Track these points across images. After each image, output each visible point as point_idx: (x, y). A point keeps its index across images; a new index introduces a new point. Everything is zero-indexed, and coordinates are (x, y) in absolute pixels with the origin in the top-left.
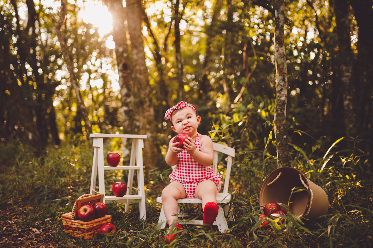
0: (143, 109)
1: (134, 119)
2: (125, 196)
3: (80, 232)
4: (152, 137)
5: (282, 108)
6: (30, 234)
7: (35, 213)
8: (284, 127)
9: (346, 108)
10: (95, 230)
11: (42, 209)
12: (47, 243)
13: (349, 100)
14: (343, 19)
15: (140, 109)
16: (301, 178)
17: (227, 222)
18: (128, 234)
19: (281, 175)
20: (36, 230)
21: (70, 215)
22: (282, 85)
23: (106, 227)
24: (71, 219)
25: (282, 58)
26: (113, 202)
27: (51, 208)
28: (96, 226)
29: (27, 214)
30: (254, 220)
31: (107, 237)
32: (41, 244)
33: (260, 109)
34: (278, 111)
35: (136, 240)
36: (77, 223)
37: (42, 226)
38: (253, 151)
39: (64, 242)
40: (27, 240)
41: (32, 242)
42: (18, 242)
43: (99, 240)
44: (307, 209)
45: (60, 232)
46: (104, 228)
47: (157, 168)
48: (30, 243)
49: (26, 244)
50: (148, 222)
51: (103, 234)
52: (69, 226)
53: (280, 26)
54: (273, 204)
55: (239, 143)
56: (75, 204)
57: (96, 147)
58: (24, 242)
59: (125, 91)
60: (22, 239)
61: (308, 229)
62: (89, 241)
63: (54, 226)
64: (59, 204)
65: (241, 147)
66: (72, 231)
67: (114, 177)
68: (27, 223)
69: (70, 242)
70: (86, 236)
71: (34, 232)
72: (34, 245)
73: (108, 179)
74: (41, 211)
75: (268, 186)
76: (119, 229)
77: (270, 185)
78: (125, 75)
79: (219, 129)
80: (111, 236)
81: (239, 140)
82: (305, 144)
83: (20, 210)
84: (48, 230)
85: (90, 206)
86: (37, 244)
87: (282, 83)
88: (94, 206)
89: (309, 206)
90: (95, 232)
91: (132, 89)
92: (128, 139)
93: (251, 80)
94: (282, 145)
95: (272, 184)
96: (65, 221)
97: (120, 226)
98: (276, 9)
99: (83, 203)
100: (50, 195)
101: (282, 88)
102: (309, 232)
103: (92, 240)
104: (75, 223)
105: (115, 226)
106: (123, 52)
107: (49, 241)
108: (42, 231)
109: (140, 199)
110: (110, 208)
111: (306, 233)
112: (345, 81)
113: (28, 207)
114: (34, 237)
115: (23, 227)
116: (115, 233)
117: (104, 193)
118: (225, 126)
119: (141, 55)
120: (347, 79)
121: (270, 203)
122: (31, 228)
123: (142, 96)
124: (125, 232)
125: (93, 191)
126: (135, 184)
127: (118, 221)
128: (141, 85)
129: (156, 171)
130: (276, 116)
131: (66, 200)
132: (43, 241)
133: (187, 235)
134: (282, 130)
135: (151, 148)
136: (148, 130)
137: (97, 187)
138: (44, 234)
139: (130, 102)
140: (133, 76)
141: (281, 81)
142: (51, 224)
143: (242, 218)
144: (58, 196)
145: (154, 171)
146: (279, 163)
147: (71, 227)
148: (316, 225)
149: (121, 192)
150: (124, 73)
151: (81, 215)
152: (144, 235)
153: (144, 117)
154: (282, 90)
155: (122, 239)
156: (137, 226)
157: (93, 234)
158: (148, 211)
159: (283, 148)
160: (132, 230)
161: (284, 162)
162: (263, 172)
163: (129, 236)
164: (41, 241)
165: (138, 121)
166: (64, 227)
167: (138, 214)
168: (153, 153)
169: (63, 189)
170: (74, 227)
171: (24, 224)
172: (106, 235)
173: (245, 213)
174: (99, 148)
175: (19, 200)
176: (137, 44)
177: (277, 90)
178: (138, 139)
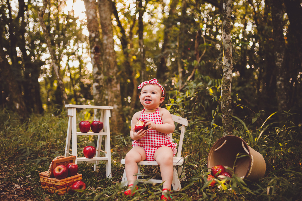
0: (111, 85)
1: (103, 93)
2: (94, 158)
3: (55, 188)
4: (118, 108)
5: (228, 86)
6: (12, 189)
7: (17, 171)
8: (229, 102)
9: (279, 87)
10: (68, 186)
11: (24, 167)
12: (26, 197)
13: (281, 81)
14: (278, 14)
15: (109, 85)
16: (243, 145)
17: (180, 181)
18: (95, 191)
19: (226, 142)
20: (18, 186)
21: (46, 173)
22: (228, 66)
23: (77, 184)
24: (47, 177)
25: (228, 43)
26: (84, 163)
27: (32, 167)
28: (68, 183)
29: (11, 172)
30: (203, 180)
31: (78, 193)
32: (21, 198)
33: (208, 86)
34: (225, 88)
35: (102, 196)
36: (53, 180)
37: (23, 182)
38: (202, 122)
39: (40, 197)
40: (9, 194)
41: (13, 196)
42: (2, 196)
43: (71, 195)
44: (248, 172)
45: (38, 188)
46: (75, 185)
47: (122, 134)
48: (11, 197)
49: (8, 198)
50: (113, 180)
51: (74, 190)
52: (45, 183)
53: (227, 16)
54: (219, 167)
55: (191, 114)
56: (51, 164)
57: (70, 116)
58: (7, 196)
59: (96, 70)
60: (5, 194)
61: (249, 189)
62: (62, 196)
63: (33, 182)
64: (38, 164)
65: (192, 118)
66: (48, 187)
67: (86, 142)
68: (11, 179)
69: (46, 197)
70: (61, 191)
71: (16, 187)
72: (15, 199)
73: (81, 143)
74: (23, 169)
75: (215, 151)
76: (89, 185)
77: (217, 150)
78: (97, 56)
79: (174, 103)
80: (81, 192)
81: (190, 112)
82: (246, 116)
83: (6, 168)
84: (28, 185)
85: (64, 166)
86: (17, 198)
87: (228, 65)
88: (67, 166)
89: (250, 169)
90: (67, 188)
91: (102, 68)
92: (99, 110)
93: (201, 63)
94: (227, 117)
95: (218, 150)
96: (42, 179)
97: (89, 183)
98: (224, 3)
99: (58, 163)
100: (31, 155)
101: (228, 69)
102: (250, 191)
103: (65, 195)
104: (51, 180)
105: (84, 184)
106: (95, 37)
107: (28, 196)
108: (23, 186)
109: (107, 161)
110: (82, 168)
111: (248, 192)
112: (278, 65)
113: (12, 165)
114: (15, 192)
115: (7, 183)
116: (85, 190)
117: (76, 155)
118: (179, 100)
119: (110, 40)
120: (280, 64)
121: (217, 166)
122: (13, 184)
123: (111, 74)
124: (93, 188)
125: (67, 153)
126: (103, 148)
127: (88, 179)
128: (110, 65)
129: (121, 137)
130: (222, 93)
131: (45, 160)
132: (23, 196)
133: (146, 192)
134: (227, 105)
135: (118, 118)
136: (115, 102)
137: (71, 150)
138: (24, 189)
139: (101, 79)
140: (104, 58)
141: (227, 63)
142: (31, 181)
143: (193, 178)
144: (38, 156)
145: (119, 137)
146: (225, 131)
147: (47, 184)
148: (255, 185)
149: (91, 154)
150: (95, 55)
151: (56, 173)
152: (110, 191)
153: (112, 92)
154: (227, 70)
155: (90, 195)
156: (104, 183)
157: (66, 190)
158: (114, 171)
159: (227, 119)
160: (100, 187)
161: (229, 131)
162: (211, 139)
163: (97, 192)
164: (21, 196)
165: (107, 95)
166: (41, 184)
167: (105, 173)
168: (119, 121)
169: (43, 151)
170: (49, 184)
171: (8, 181)
172: (76, 191)
173: (196, 174)
174: (73, 116)
175: (5, 159)
176: (107, 31)
177: (224, 70)
178: (106, 109)
